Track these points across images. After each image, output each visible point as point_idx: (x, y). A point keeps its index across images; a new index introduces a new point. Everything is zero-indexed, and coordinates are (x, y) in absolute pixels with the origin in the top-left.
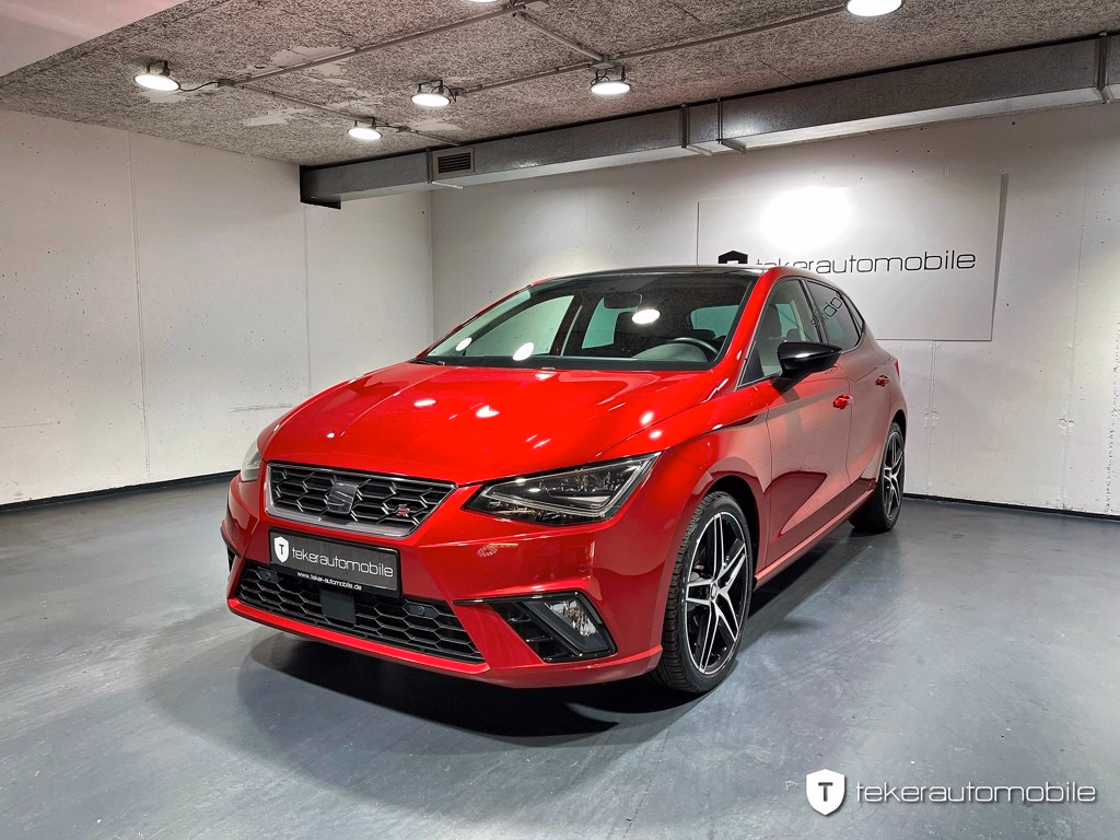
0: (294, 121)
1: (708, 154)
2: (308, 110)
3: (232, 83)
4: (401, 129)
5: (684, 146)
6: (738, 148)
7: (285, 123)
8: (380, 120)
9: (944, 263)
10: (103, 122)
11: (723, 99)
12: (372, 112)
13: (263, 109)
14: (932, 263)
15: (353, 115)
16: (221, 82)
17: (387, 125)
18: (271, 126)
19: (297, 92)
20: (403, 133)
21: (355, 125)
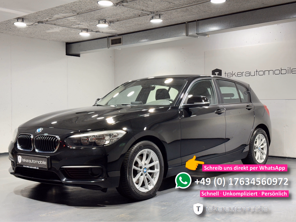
3: (42, 22)
4: (97, 32)
8: (89, 29)
15: (80, 29)
16: (39, 22)
17: (92, 31)
20: (98, 33)
21: (82, 31)
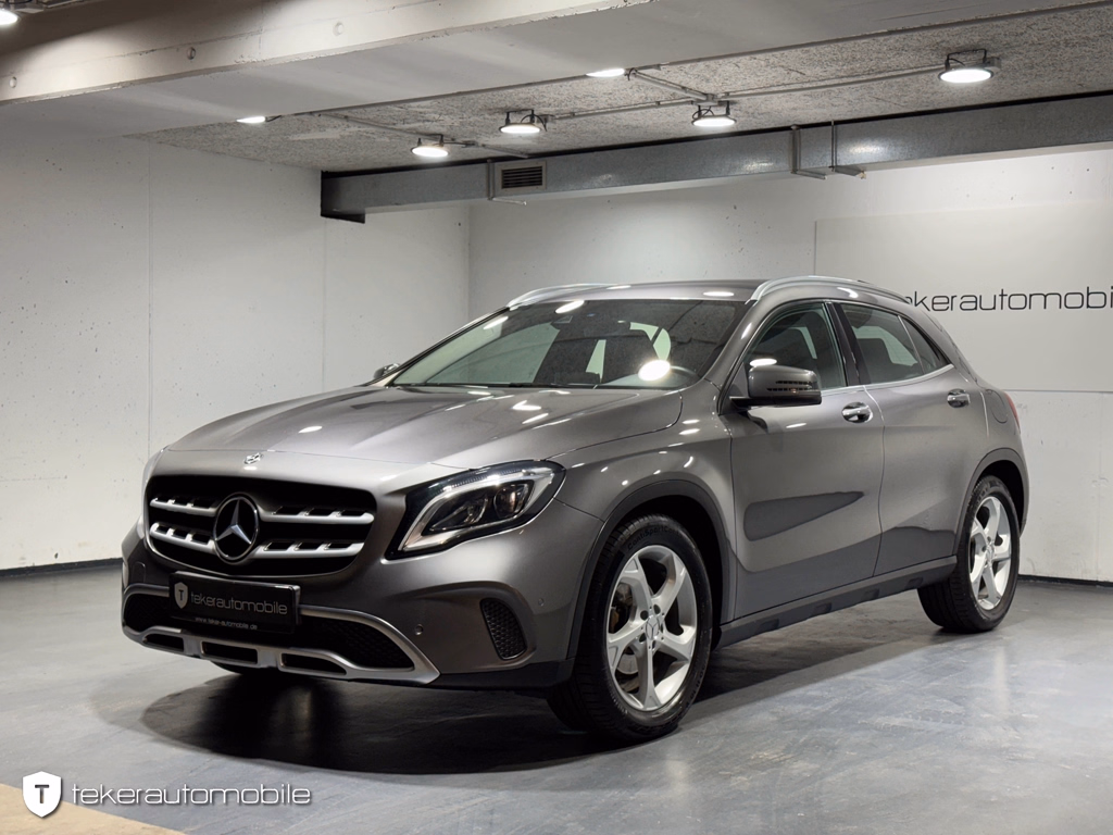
0: (350, 136)
4: (467, 145)
7: (338, 137)
8: (447, 136)
12: (443, 130)
15: (418, 133)
17: (455, 142)
18: (318, 140)
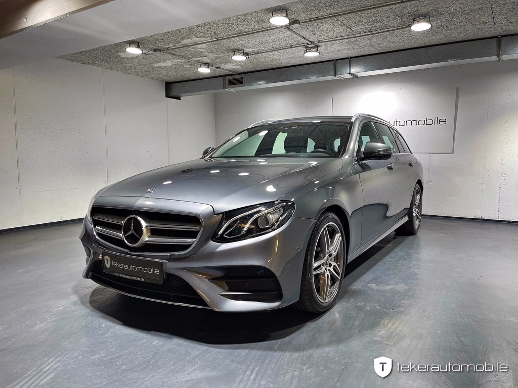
0: (175, 64)
1: (343, 79)
2: (184, 60)
5: (335, 76)
6: (355, 76)
9: (434, 122)
10: (94, 64)
11: (351, 58)
13: (164, 60)
14: (429, 122)
18: (164, 66)
19: (183, 54)
20: (219, 70)
21: (200, 67)
